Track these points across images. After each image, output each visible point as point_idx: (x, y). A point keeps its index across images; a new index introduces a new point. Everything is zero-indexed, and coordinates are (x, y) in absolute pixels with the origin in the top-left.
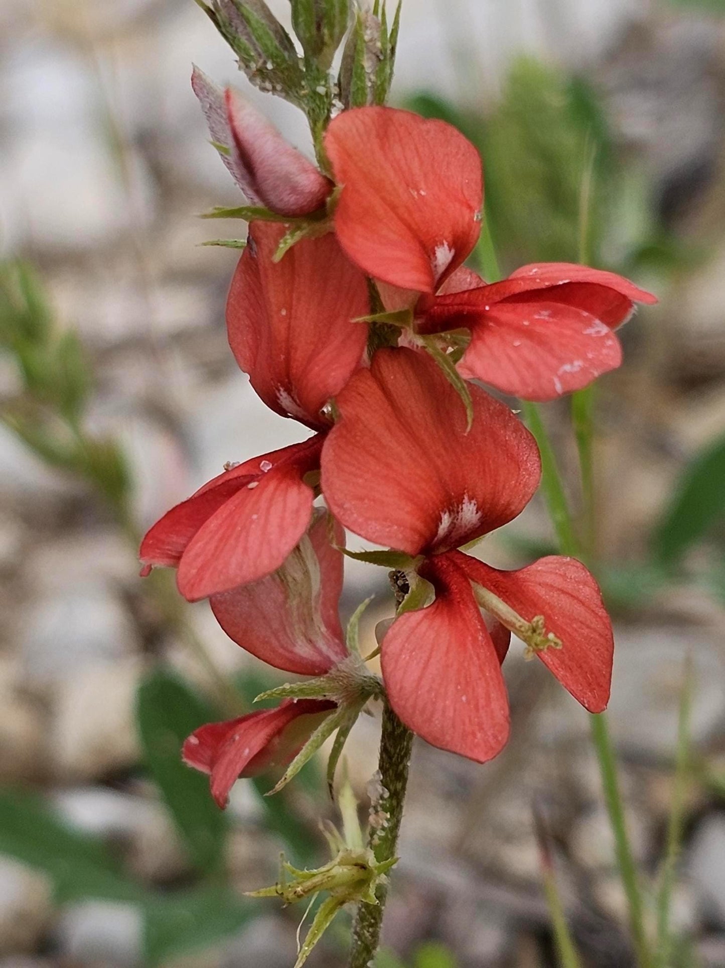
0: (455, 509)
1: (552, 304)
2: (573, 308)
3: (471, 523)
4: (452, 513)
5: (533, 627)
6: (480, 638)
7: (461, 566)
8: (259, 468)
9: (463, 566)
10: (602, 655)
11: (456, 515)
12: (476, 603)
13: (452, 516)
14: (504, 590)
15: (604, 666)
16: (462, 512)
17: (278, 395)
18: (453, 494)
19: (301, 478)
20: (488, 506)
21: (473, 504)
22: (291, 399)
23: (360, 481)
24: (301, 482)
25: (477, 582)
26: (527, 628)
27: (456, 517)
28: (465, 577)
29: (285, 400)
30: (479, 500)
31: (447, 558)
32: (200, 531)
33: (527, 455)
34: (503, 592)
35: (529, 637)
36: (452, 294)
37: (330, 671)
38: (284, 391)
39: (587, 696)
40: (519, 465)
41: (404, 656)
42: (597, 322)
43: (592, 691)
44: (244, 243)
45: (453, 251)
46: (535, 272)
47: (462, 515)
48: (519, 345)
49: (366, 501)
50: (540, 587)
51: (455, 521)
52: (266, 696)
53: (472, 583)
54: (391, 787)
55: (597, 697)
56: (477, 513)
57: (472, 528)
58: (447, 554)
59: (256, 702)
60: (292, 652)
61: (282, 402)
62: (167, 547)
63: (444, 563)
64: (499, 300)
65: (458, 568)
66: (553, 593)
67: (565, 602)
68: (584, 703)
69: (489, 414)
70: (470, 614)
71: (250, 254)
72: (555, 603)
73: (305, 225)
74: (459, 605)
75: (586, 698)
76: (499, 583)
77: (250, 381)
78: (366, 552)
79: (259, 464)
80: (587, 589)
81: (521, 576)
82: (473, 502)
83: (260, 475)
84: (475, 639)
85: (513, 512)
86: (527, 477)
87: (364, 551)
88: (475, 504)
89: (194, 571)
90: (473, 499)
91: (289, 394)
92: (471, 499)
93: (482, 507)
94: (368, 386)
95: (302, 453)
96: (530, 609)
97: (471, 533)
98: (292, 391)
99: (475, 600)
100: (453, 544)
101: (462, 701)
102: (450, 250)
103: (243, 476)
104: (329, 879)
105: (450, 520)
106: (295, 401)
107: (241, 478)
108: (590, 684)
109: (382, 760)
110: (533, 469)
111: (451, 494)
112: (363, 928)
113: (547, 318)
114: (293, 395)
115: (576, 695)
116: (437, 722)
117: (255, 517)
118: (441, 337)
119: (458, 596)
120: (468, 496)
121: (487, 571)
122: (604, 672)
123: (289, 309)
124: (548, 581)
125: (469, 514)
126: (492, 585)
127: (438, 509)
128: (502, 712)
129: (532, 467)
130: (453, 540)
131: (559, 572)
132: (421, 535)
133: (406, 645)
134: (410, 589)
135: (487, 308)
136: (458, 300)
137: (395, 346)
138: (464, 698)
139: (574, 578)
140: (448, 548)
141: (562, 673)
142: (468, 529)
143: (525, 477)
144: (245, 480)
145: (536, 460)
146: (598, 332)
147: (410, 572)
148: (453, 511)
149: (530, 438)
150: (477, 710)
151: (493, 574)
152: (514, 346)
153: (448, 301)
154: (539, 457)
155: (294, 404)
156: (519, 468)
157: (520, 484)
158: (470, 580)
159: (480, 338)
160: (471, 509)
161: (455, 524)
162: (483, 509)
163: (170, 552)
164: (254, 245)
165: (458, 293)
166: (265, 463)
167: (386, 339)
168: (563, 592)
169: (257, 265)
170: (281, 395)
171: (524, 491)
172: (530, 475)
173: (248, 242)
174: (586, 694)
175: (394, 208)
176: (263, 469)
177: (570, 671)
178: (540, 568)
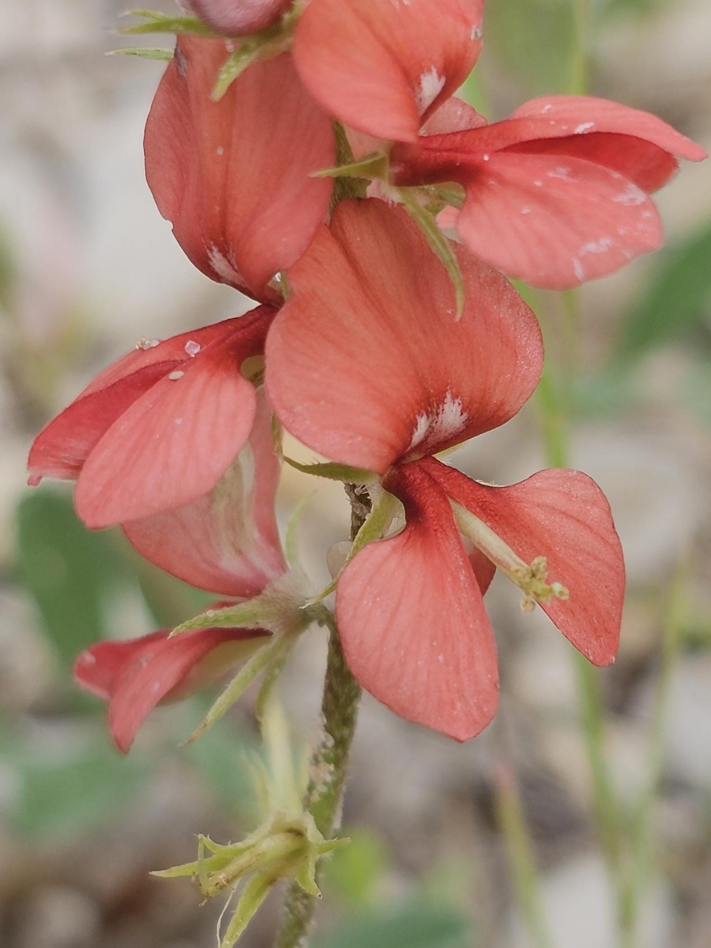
0: (434, 411)
1: (574, 159)
2: (600, 167)
3: (452, 427)
4: (430, 415)
5: (532, 570)
6: (462, 578)
7: (438, 481)
8: (184, 350)
9: (442, 480)
10: (612, 594)
11: (435, 417)
12: (456, 530)
13: (430, 419)
14: (492, 513)
15: (614, 607)
16: (443, 413)
17: (210, 255)
18: (432, 391)
19: (238, 369)
20: (476, 406)
21: (457, 404)
22: (227, 263)
23: (316, 376)
24: (239, 374)
25: (457, 502)
26: (525, 572)
27: (435, 419)
28: (444, 495)
29: (218, 261)
30: (466, 398)
31: (422, 470)
32: (107, 434)
33: (526, 338)
34: (492, 516)
35: (527, 584)
36: (440, 135)
37: (264, 592)
38: (217, 253)
39: (592, 645)
40: (516, 352)
41: (365, 602)
42: (632, 186)
43: (598, 638)
44: (170, 54)
45: (443, 80)
46: (549, 110)
47: (442, 418)
48: (529, 213)
49: (322, 403)
50: (539, 509)
51: (434, 425)
52: (185, 628)
53: (453, 505)
54: (337, 733)
55: (604, 646)
56: (462, 414)
57: (454, 432)
58: (422, 464)
59: (172, 637)
60: (217, 567)
61: (214, 264)
62: (63, 455)
63: (417, 476)
64: (502, 147)
65: (434, 483)
66: (555, 517)
67: (569, 528)
68: (589, 655)
69: (479, 283)
70: (449, 545)
71: (177, 69)
72: (556, 530)
73: (252, 44)
74: (436, 535)
75: (590, 648)
76: (487, 504)
77: (172, 230)
78: (319, 464)
79: (185, 344)
80: (596, 510)
81: (515, 494)
82: (458, 401)
83: (186, 361)
84: (455, 579)
85: (507, 413)
86: (526, 367)
87: (316, 463)
88: (459, 404)
89: (98, 489)
90: (457, 397)
91: (225, 256)
92: (455, 397)
93: (468, 407)
94: (329, 251)
95: (239, 334)
96: (525, 539)
97: (452, 438)
98: (228, 252)
99: (457, 528)
100: (429, 450)
101: (438, 661)
102: (440, 77)
103: (163, 362)
104: (258, 858)
105: (428, 424)
106: (232, 266)
107: (161, 365)
108: (596, 630)
109: (326, 699)
110: (533, 356)
111: (430, 391)
112: (296, 899)
113: (564, 178)
114: (229, 258)
115: (580, 645)
116: (405, 688)
117: (179, 421)
118: (423, 189)
119: (435, 523)
120: (452, 393)
121: (471, 488)
122: (613, 615)
123: (228, 146)
124: (548, 502)
125: (452, 416)
126: (477, 506)
127: (413, 411)
128: (490, 676)
129: (532, 355)
130: (430, 446)
131: (563, 490)
132: (392, 447)
133: (368, 588)
134: (373, 506)
135: (486, 158)
136: (447, 144)
137: (361, 196)
138: (441, 658)
139: (581, 496)
140: (422, 455)
141: (562, 618)
142: (449, 434)
143: (523, 368)
144: (166, 368)
145: (537, 345)
146: (633, 200)
147: (374, 485)
148: (432, 412)
149: (529, 315)
150: (458, 673)
151: (480, 493)
152: (522, 214)
153: (435, 145)
154: (541, 340)
155: (231, 268)
156: (516, 357)
157: (517, 377)
158: (450, 500)
159: (476, 200)
160: (454, 410)
161: (433, 428)
162: (470, 410)
163: (66, 461)
164: (183, 60)
165: (448, 134)
166: (191, 344)
167: (351, 188)
168: (566, 514)
169: (186, 86)
170: (214, 256)
171: (521, 387)
172: (529, 365)
173: (176, 54)
174: (590, 642)
175: (368, 23)
176: (188, 351)
177: (571, 615)
178: (537, 485)
